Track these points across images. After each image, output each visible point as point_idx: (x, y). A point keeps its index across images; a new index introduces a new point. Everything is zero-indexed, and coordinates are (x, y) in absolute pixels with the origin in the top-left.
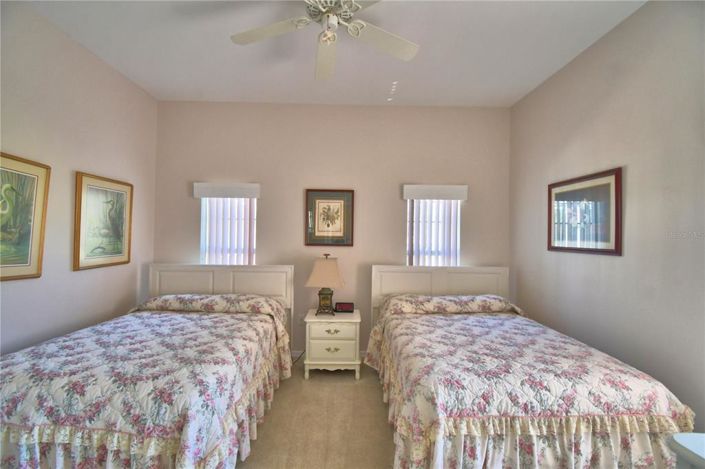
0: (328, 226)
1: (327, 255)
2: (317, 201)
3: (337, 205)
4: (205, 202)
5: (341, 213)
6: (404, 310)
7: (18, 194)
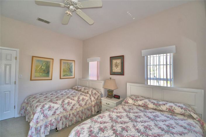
0: (116, 68)
1: (110, 78)
2: (113, 60)
3: (119, 61)
4: (90, 63)
5: (120, 64)
6: (129, 102)
7: (47, 65)
